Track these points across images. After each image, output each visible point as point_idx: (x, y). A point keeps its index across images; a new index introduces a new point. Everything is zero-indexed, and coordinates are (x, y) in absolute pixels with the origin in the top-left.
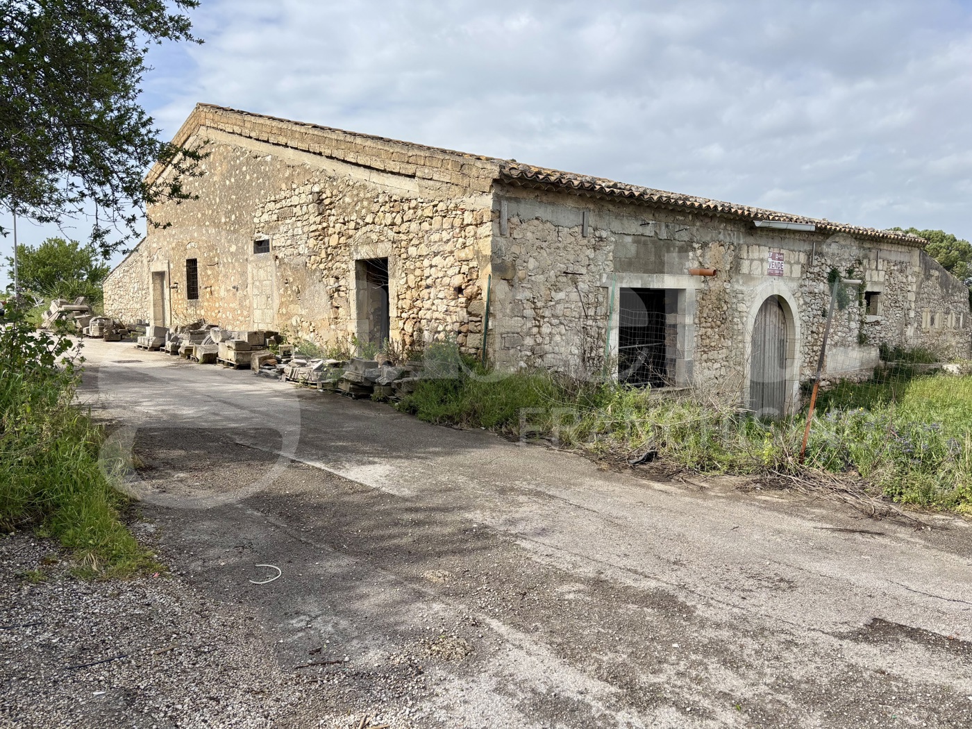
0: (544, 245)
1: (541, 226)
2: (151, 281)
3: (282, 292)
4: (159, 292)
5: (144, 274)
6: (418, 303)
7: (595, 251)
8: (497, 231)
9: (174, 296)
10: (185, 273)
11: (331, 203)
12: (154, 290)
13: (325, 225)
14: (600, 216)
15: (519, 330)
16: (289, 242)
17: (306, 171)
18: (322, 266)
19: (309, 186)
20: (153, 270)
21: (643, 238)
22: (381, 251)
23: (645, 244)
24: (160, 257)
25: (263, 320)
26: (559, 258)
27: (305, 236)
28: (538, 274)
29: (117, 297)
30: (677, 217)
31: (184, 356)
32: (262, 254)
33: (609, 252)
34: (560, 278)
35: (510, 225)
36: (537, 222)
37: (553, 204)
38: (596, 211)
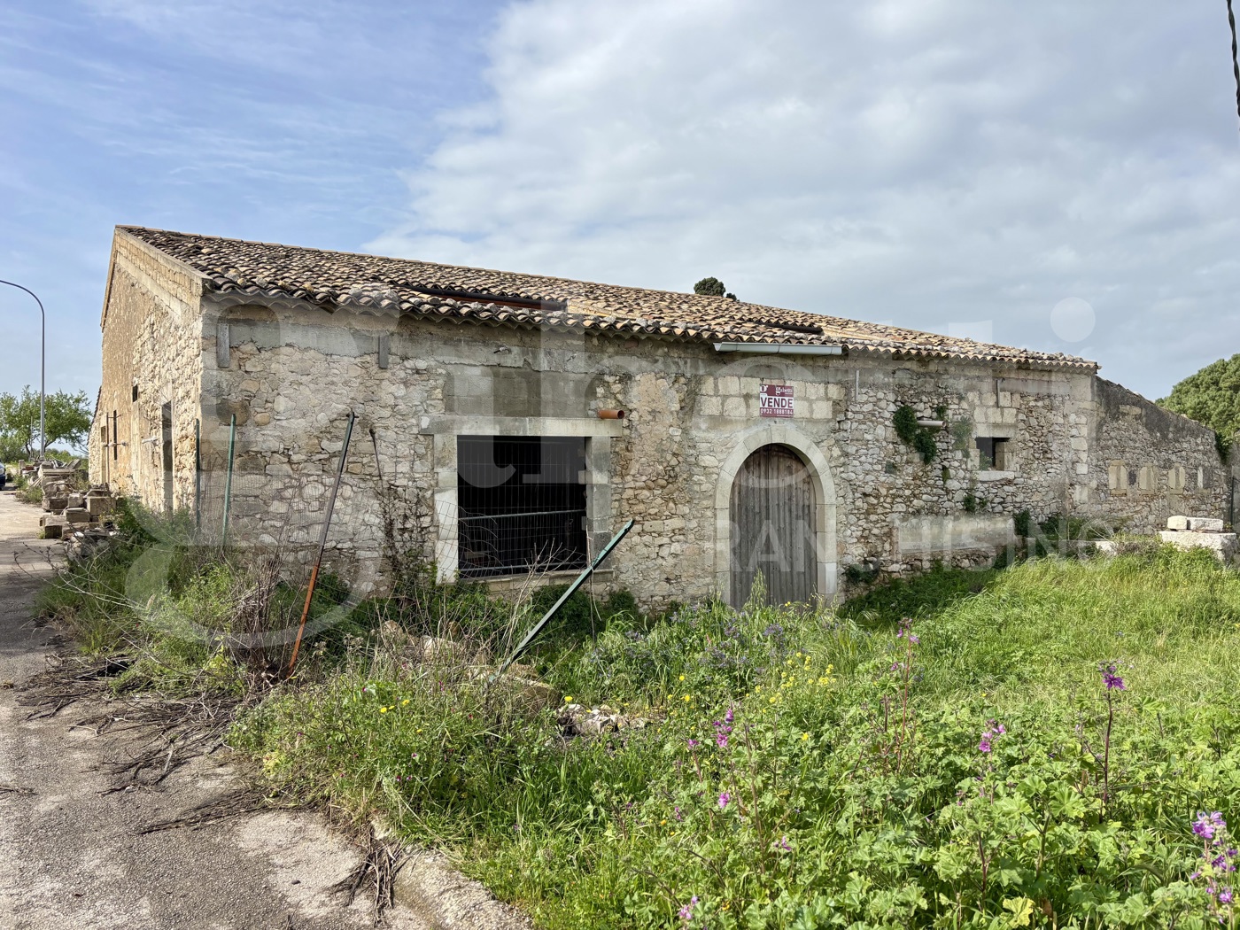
0: (305, 379)
1: (298, 355)
7: (407, 387)
8: (213, 363)
14: (412, 340)
15: (258, 492)
21: (502, 370)
23: (507, 377)
26: (334, 397)
28: (293, 417)
30: (569, 342)
33: (436, 388)
34: (337, 423)
35: (238, 354)
36: (289, 350)
37: (320, 327)
38: (406, 335)
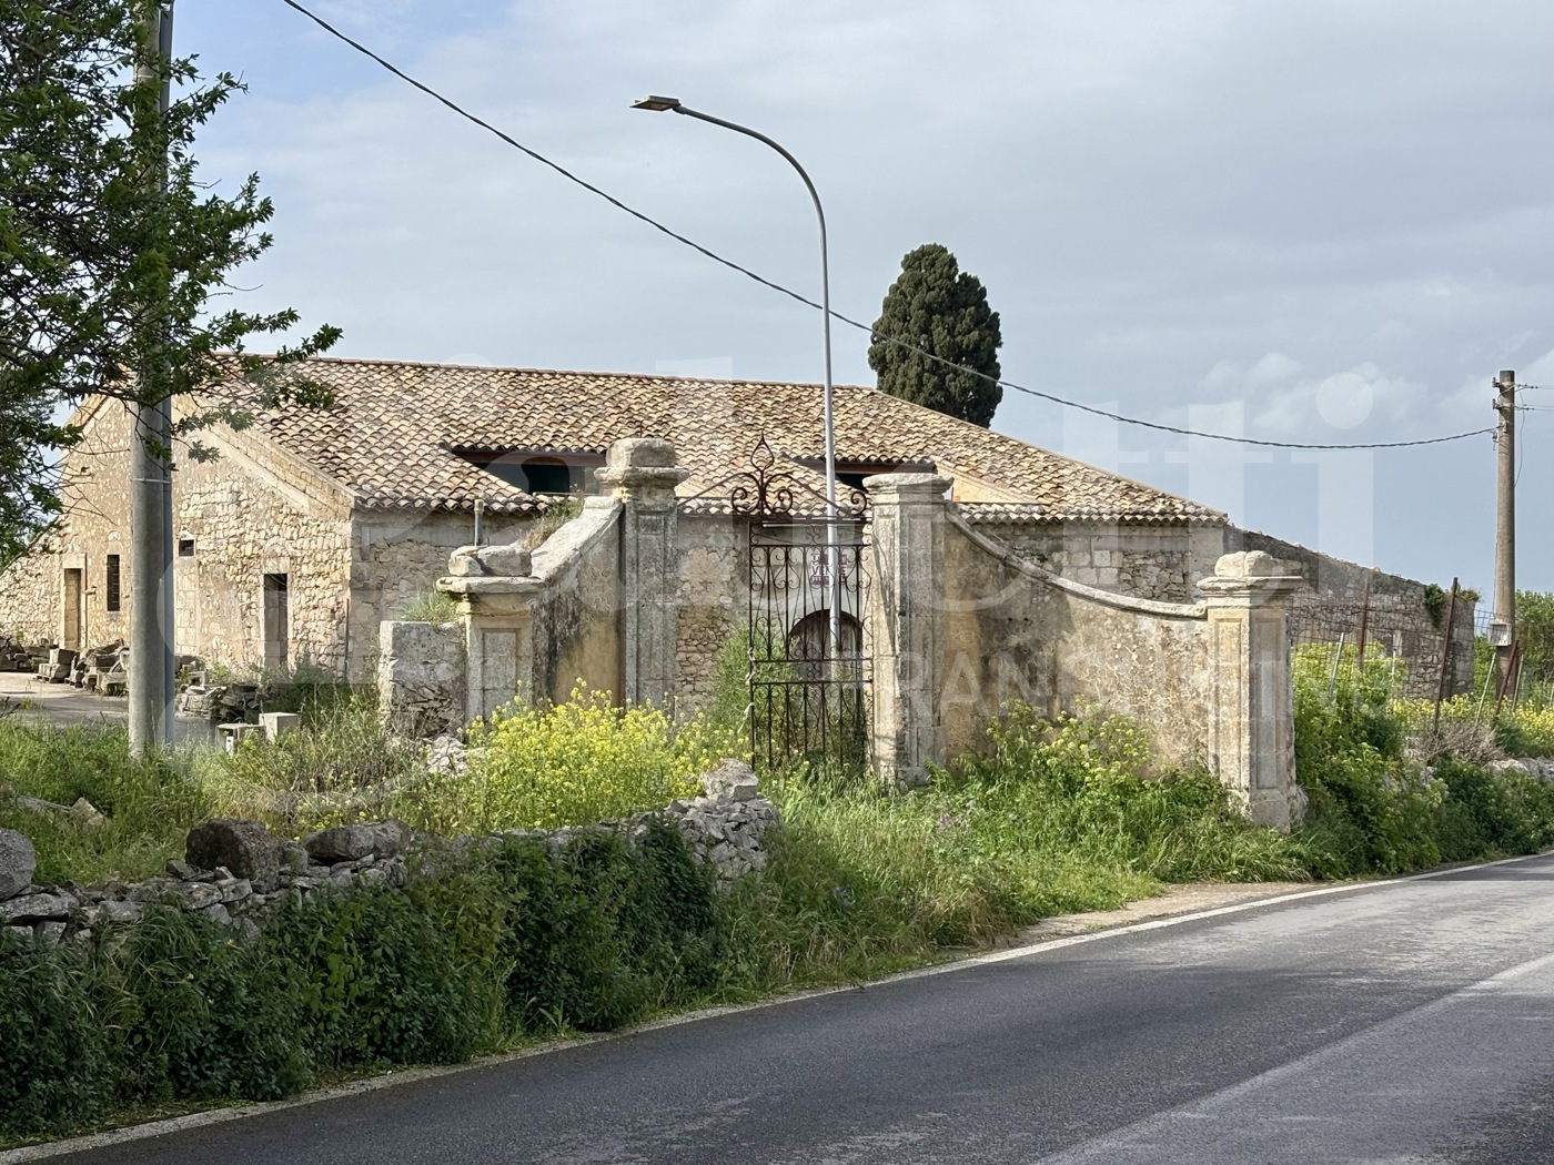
0: (420, 566)
1: (416, 548)
2: (63, 582)
3: (204, 606)
4: (73, 598)
5: (55, 571)
6: (308, 625)
8: (358, 557)
9: (91, 605)
10: (105, 574)
11: (248, 506)
12: (67, 595)
13: (241, 530)
14: (499, 530)
16: (212, 546)
17: (228, 464)
18: (238, 578)
19: (230, 483)
20: (65, 566)
22: (283, 566)
24: (77, 549)
25: (186, 641)
27: (225, 541)
29: (16, 603)
31: (88, 688)
32: (186, 558)
35: (375, 549)
36: (410, 544)
37: (432, 525)
38: (495, 526)
